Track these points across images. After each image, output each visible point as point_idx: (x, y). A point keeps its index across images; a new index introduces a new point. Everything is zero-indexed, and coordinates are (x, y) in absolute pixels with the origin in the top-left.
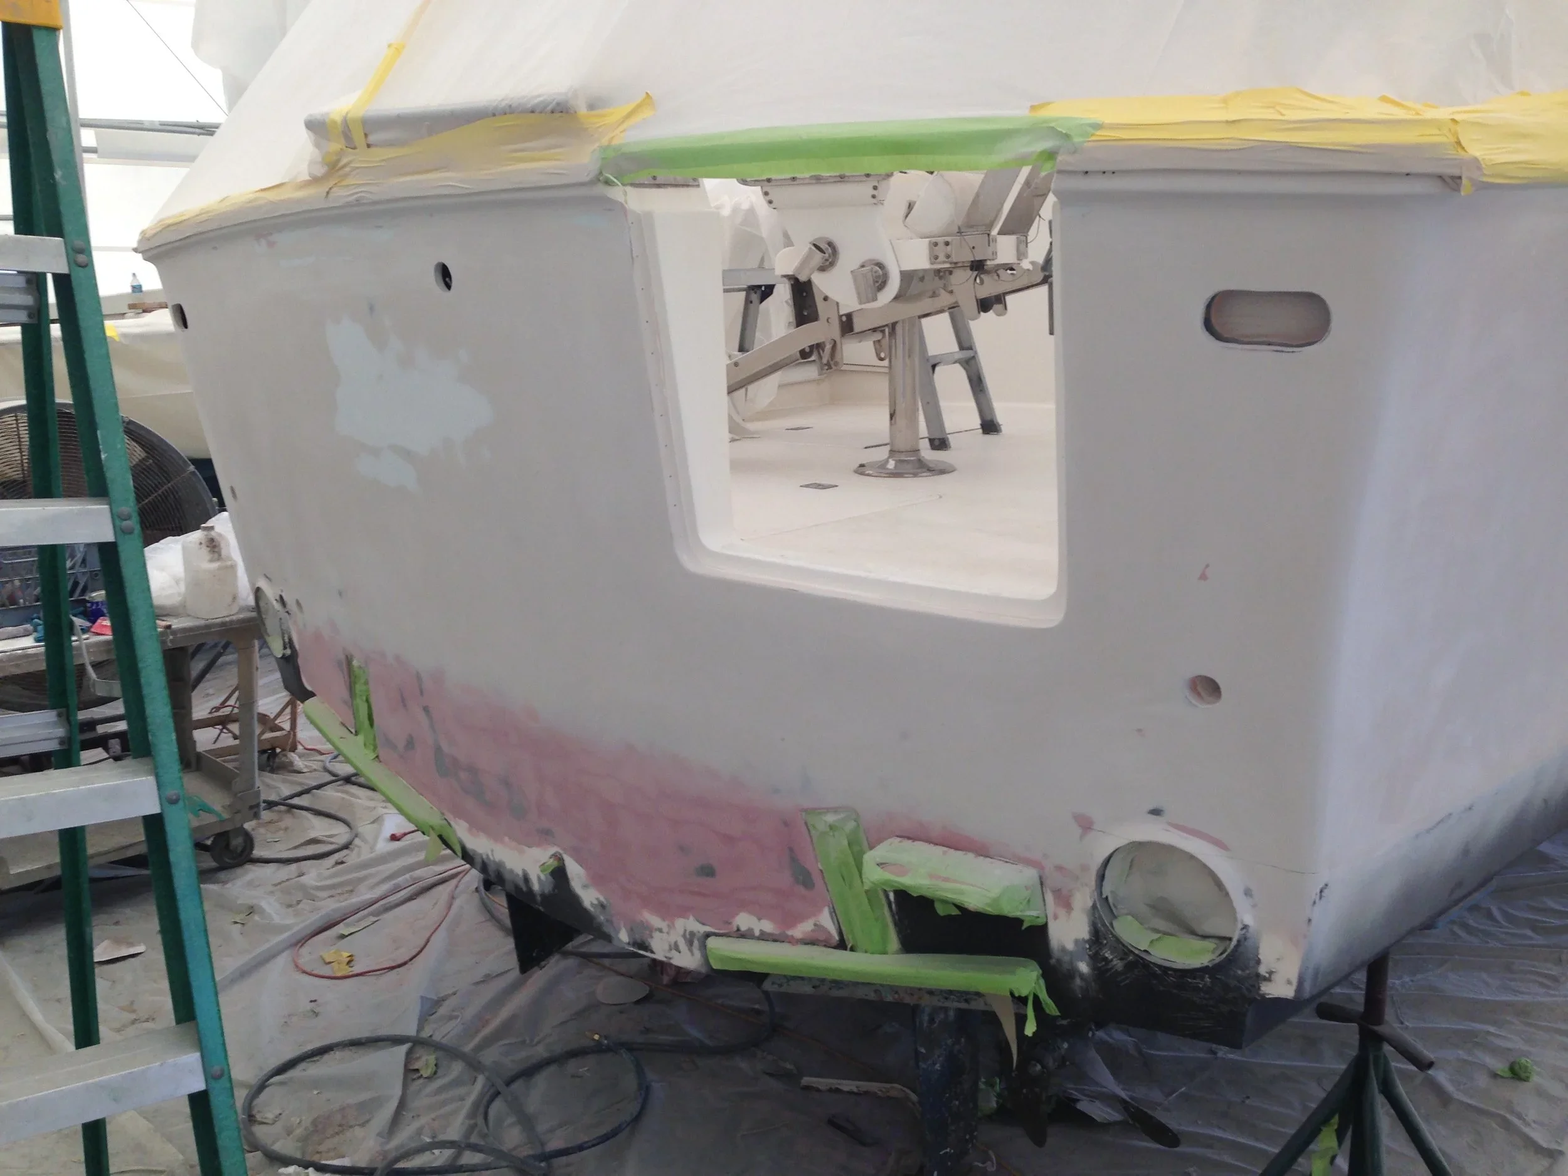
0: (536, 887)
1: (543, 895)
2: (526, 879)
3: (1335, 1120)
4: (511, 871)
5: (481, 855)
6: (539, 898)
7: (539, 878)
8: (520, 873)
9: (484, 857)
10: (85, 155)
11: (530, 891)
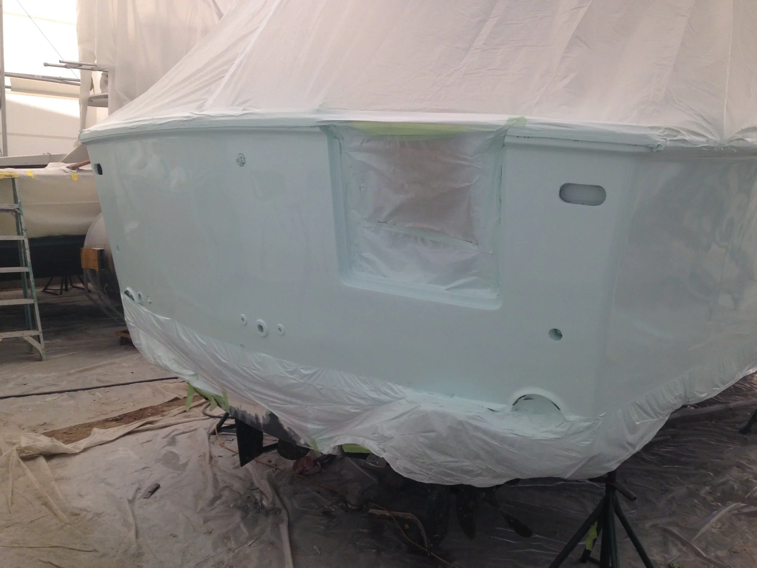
0: (261, 421)
1: (264, 425)
2: (257, 418)
3: (596, 523)
4: (250, 415)
5: (235, 408)
6: (262, 426)
7: (263, 417)
8: (254, 415)
9: (236, 409)
10: (6, 90)
11: (258, 423)
